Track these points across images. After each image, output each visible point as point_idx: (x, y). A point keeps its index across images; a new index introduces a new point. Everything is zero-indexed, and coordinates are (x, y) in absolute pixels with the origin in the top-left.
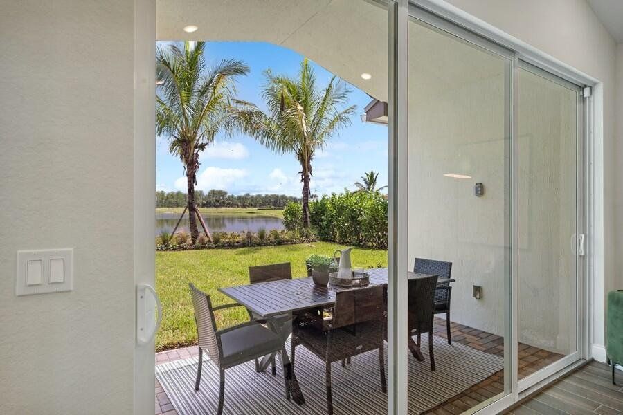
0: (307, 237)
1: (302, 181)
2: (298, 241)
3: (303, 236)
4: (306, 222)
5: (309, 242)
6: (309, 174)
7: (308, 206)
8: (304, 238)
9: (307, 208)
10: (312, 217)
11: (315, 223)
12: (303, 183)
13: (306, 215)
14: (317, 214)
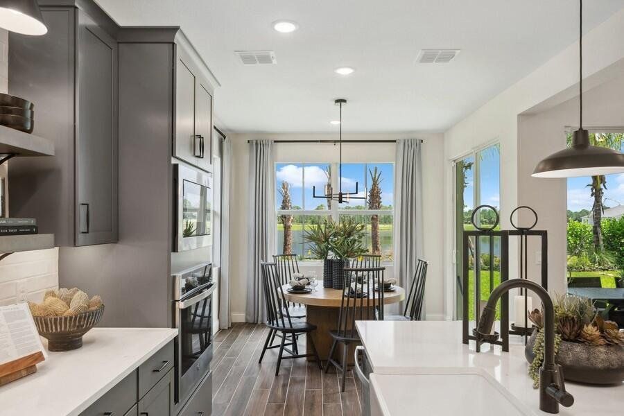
0: (600, 265)
1: (592, 195)
2: (587, 268)
3: (594, 262)
4: (597, 246)
5: (604, 270)
6: (602, 186)
7: (600, 226)
8: (596, 265)
9: (599, 229)
10: (607, 240)
11: (611, 247)
12: (593, 198)
13: (598, 237)
14: (614, 236)
